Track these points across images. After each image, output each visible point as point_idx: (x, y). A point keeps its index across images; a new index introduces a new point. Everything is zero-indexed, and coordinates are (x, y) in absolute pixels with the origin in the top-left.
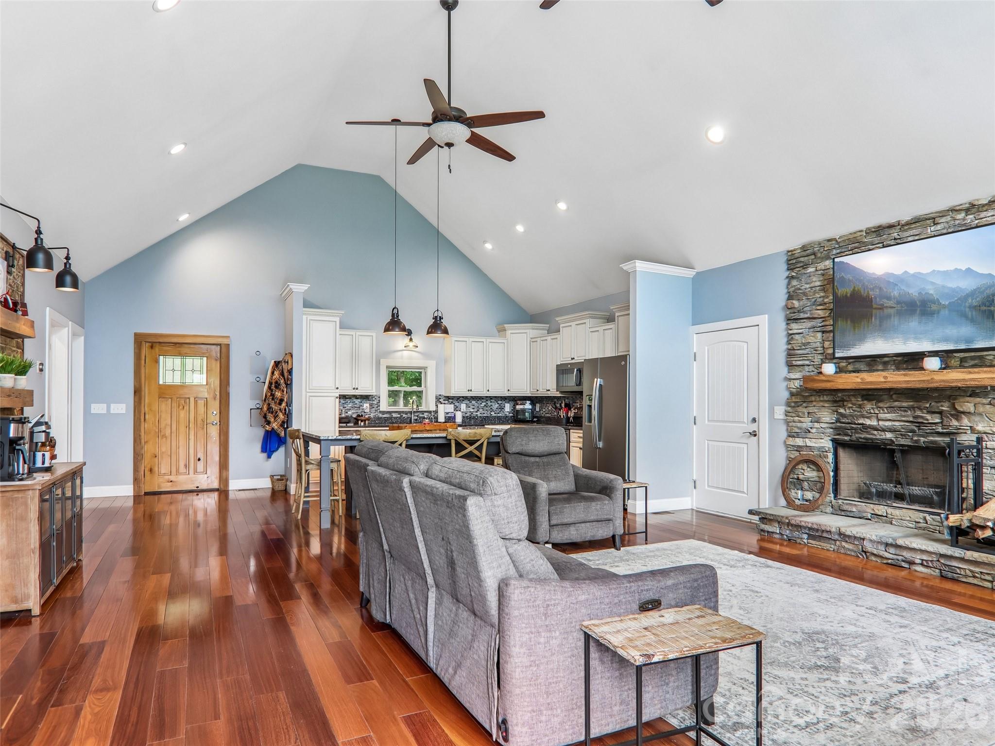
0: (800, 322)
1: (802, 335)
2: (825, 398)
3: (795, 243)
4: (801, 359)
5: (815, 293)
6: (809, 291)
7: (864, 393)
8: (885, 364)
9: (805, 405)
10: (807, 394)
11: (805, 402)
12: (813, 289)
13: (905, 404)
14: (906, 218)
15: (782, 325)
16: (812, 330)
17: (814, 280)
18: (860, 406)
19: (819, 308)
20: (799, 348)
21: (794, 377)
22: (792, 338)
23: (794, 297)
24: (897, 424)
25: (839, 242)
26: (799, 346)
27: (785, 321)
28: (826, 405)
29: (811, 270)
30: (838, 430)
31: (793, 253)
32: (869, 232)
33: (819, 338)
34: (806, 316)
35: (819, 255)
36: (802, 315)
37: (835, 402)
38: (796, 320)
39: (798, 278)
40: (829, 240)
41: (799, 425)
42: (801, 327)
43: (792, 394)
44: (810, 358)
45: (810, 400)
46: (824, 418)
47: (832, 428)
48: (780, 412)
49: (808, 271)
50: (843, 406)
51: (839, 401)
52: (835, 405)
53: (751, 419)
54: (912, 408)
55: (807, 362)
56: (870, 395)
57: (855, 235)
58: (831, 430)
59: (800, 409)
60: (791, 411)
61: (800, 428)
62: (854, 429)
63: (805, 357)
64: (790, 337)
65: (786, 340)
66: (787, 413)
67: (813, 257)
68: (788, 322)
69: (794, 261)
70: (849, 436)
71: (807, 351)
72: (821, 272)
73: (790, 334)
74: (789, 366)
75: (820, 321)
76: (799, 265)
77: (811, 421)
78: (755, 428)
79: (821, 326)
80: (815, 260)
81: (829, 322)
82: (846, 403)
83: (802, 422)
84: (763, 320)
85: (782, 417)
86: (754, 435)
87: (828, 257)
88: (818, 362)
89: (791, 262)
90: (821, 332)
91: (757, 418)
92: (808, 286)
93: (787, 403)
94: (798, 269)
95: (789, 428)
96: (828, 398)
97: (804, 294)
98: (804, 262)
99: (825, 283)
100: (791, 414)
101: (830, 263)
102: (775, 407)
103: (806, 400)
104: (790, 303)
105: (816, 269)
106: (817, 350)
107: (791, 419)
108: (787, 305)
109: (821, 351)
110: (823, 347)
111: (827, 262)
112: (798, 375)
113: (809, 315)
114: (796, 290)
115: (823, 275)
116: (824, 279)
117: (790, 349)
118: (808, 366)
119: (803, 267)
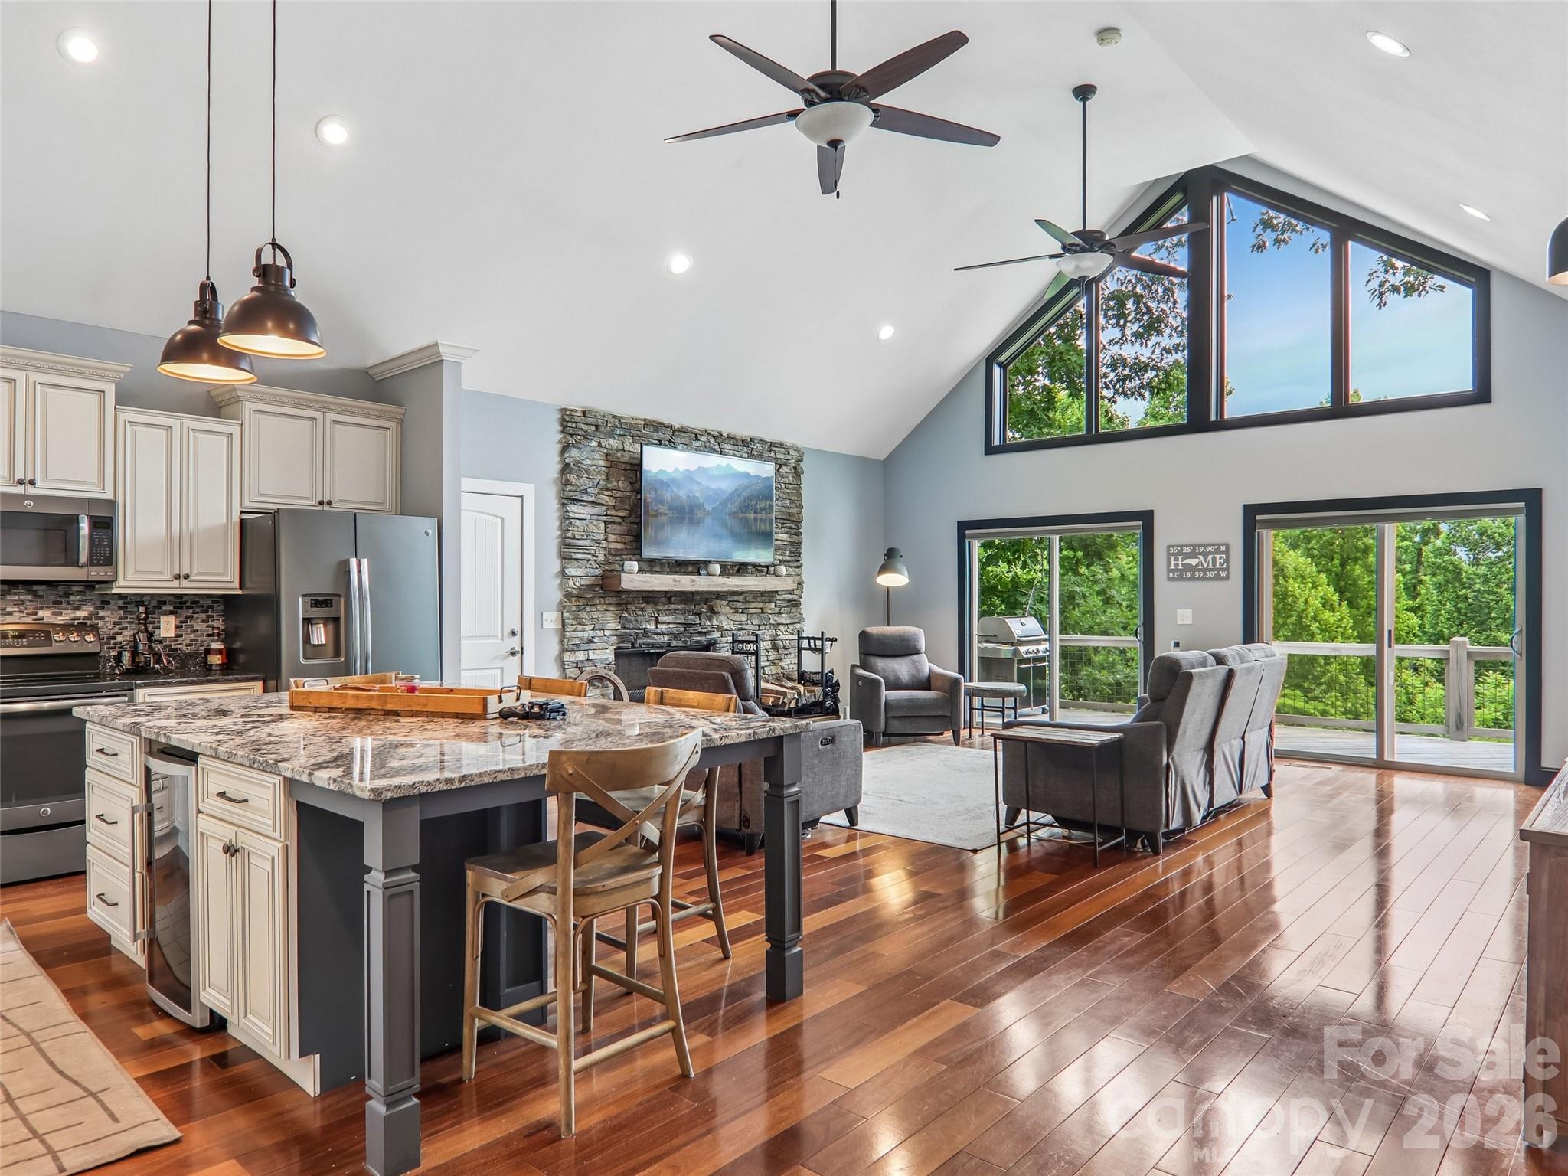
0: (581, 505)
1: (584, 522)
2: (611, 601)
3: (577, 402)
4: (581, 551)
5: (599, 472)
6: (593, 470)
7: (645, 595)
8: (662, 565)
9: (588, 609)
10: (591, 596)
11: (588, 605)
12: (599, 468)
13: (679, 607)
14: (677, 425)
15: (554, 504)
16: (596, 517)
17: (596, 457)
18: (642, 610)
19: (606, 493)
20: (580, 537)
21: (575, 574)
22: (571, 523)
23: (574, 471)
24: (671, 626)
25: (622, 423)
26: (582, 536)
27: (557, 498)
28: (612, 609)
29: (594, 444)
30: (622, 638)
31: (573, 413)
32: (647, 423)
33: (602, 529)
34: (591, 499)
35: (602, 429)
36: (585, 497)
37: (618, 605)
38: (575, 501)
39: (580, 448)
40: (614, 417)
41: (580, 634)
42: (583, 512)
43: (568, 596)
44: (592, 551)
45: (595, 603)
46: (609, 625)
47: (616, 636)
48: (551, 619)
49: (592, 445)
50: (627, 610)
51: (624, 604)
52: (620, 608)
53: (507, 631)
54: (684, 612)
55: (589, 557)
56: (649, 598)
57: (636, 422)
58: (615, 638)
59: (583, 614)
60: (570, 617)
61: (581, 639)
62: (637, 635)
63: (585, 548)
64: (567, 522)
65: (557, 524)
66: (563, 620)
67: (593, 428)
68: (563, 501)
69: (574, 425)
70: (633, 644)
71: (588, 543)
72: (605, 451)
73: (569, 518)
74: (565, 559)
75: (604, 508)
76: (580, 433)
77: (593, 629)
78: (515, 643)
79: (606, 515)
80: (598, 433)
81: (614, 513)
82: (629, 606)
83: (583, 630)
84: (528, 490)
85: (553, 626)
86: (513, 653)
87: (611, 435)
88: (601, 557)
89: (569, 424)
90: (605, 522)
91: (518, 629)
92: (590, 462)
93: (562, 607)
94: (579, 437)
95: (566, 640)
96: (613, 601)
97: (588, 471)
98: (586, 431)
99: (609, 465)
100: (570, 621)
101: (614, 443)
102: (544, 613)
103: (589, 602)
104: (572, 477)
105: (600, 445)
106: (600, 543)
107: (569, 628)
108: (567, 480)
109: (604, 544)
110: (606, 539)
111: (611, 441)
112: (580, 572)
113: (592, 499)
114: (577, 463)
115: (607, 455)
116: (607, 460)
117: (569, 538)
118: (588, 560)
119: (585, 437)
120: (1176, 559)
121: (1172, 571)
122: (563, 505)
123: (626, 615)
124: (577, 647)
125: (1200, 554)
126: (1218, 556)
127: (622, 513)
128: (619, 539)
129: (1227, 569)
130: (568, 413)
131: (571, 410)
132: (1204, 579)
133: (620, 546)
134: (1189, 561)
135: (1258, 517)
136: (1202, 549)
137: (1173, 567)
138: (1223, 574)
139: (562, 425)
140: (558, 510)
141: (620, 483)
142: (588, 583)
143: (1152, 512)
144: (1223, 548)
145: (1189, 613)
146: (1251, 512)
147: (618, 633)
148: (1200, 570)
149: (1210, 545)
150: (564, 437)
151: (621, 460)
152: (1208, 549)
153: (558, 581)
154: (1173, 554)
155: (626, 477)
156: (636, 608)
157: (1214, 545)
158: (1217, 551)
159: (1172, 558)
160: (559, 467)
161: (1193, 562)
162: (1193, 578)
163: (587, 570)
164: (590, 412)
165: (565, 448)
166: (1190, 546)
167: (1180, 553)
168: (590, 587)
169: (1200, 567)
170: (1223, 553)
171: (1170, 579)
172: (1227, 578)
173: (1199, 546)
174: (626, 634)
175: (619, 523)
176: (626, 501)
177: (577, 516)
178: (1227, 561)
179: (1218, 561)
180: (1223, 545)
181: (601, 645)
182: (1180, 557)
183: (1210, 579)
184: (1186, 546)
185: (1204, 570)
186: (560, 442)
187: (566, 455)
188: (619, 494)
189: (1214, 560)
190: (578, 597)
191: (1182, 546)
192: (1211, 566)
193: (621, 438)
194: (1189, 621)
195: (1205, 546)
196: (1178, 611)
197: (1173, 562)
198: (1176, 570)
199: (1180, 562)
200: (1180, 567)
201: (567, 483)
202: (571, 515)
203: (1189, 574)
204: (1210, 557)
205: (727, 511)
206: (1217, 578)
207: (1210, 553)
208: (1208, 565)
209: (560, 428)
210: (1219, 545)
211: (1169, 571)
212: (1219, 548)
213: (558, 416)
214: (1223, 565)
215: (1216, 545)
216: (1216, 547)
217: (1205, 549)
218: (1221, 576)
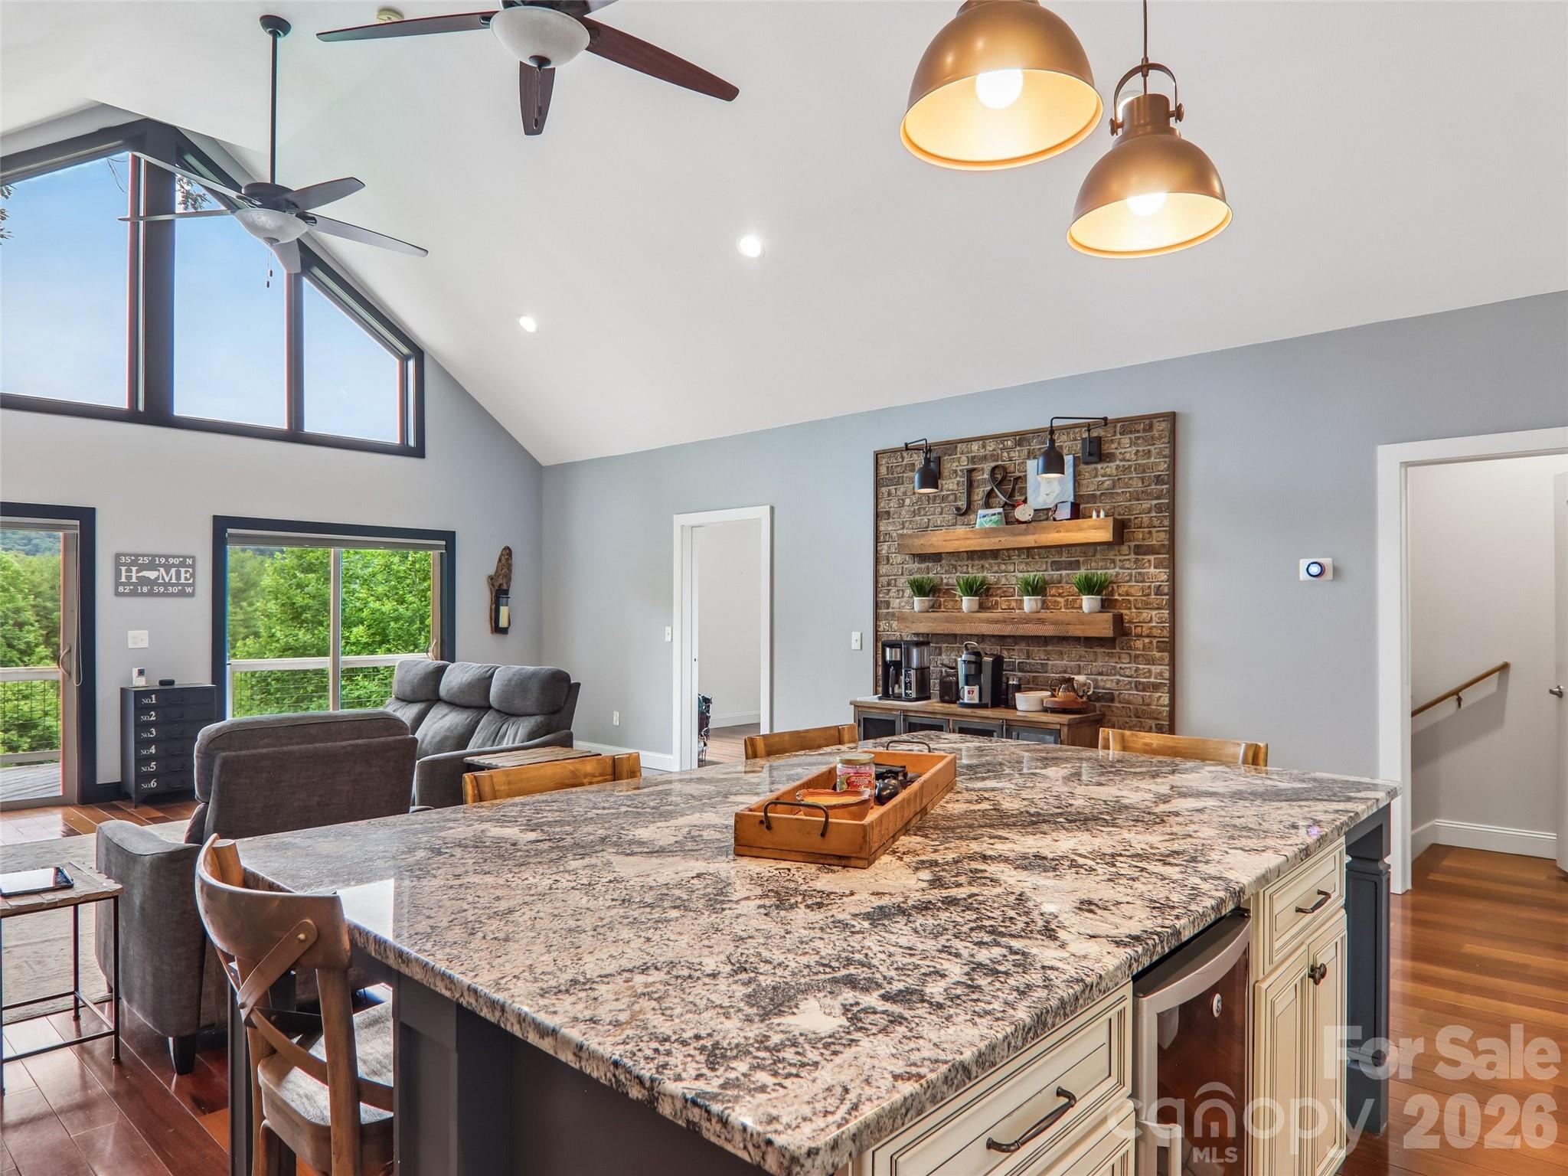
120: (129, 571)
121: (123, 584)
125: (161, 566)
126: (183, 570)
129: (193, 585)
132: (165, 595)
134: (145, 573)
135: (230, 531)
136: (163, 560)
137: (123, 579)
138: (189, 590)
143: (92, 510)
144: (189, 561)
145: (144, 634)
146: (222, 525)
148: (160, 585)
149: (174, 557)
152: (171, 561)
154: (124, 564)
157: (178, 557)
158: (183, 564)
159: (123, 568)
161: (152, 575)
162: (151, 594)
166: (148, 556)
167: (134, 563)
169: (160, 581)
170: (189, 566)
171: (117, 594)
172: (192, 595)
173: (160, 556)
178: (193, 575)
179: (183, 575)
180: (190, 557)
182: (134, 569)
183: (173, 595)
184: (143, 556)
185: (166, 585)
189: (178, 574)
191: (137, 556)
192: (174, 581)
194: (145, 644)
195: (167, 557)
196: (130, 633)
197: (124, 574)
198: (129, 584)
199: (134, 574)
200: (134, 580)
203: (145, 589)
204: (173, 570)
206: (182, 594)
207: (173, 565)
208: (171, 579)
210: (185, 557)
211: (118, 584)
212: (184, 561)
214: (189, 580)
215: (181, 557)
216: (181, 559)
217: (167, 560)
218: (184, 592)
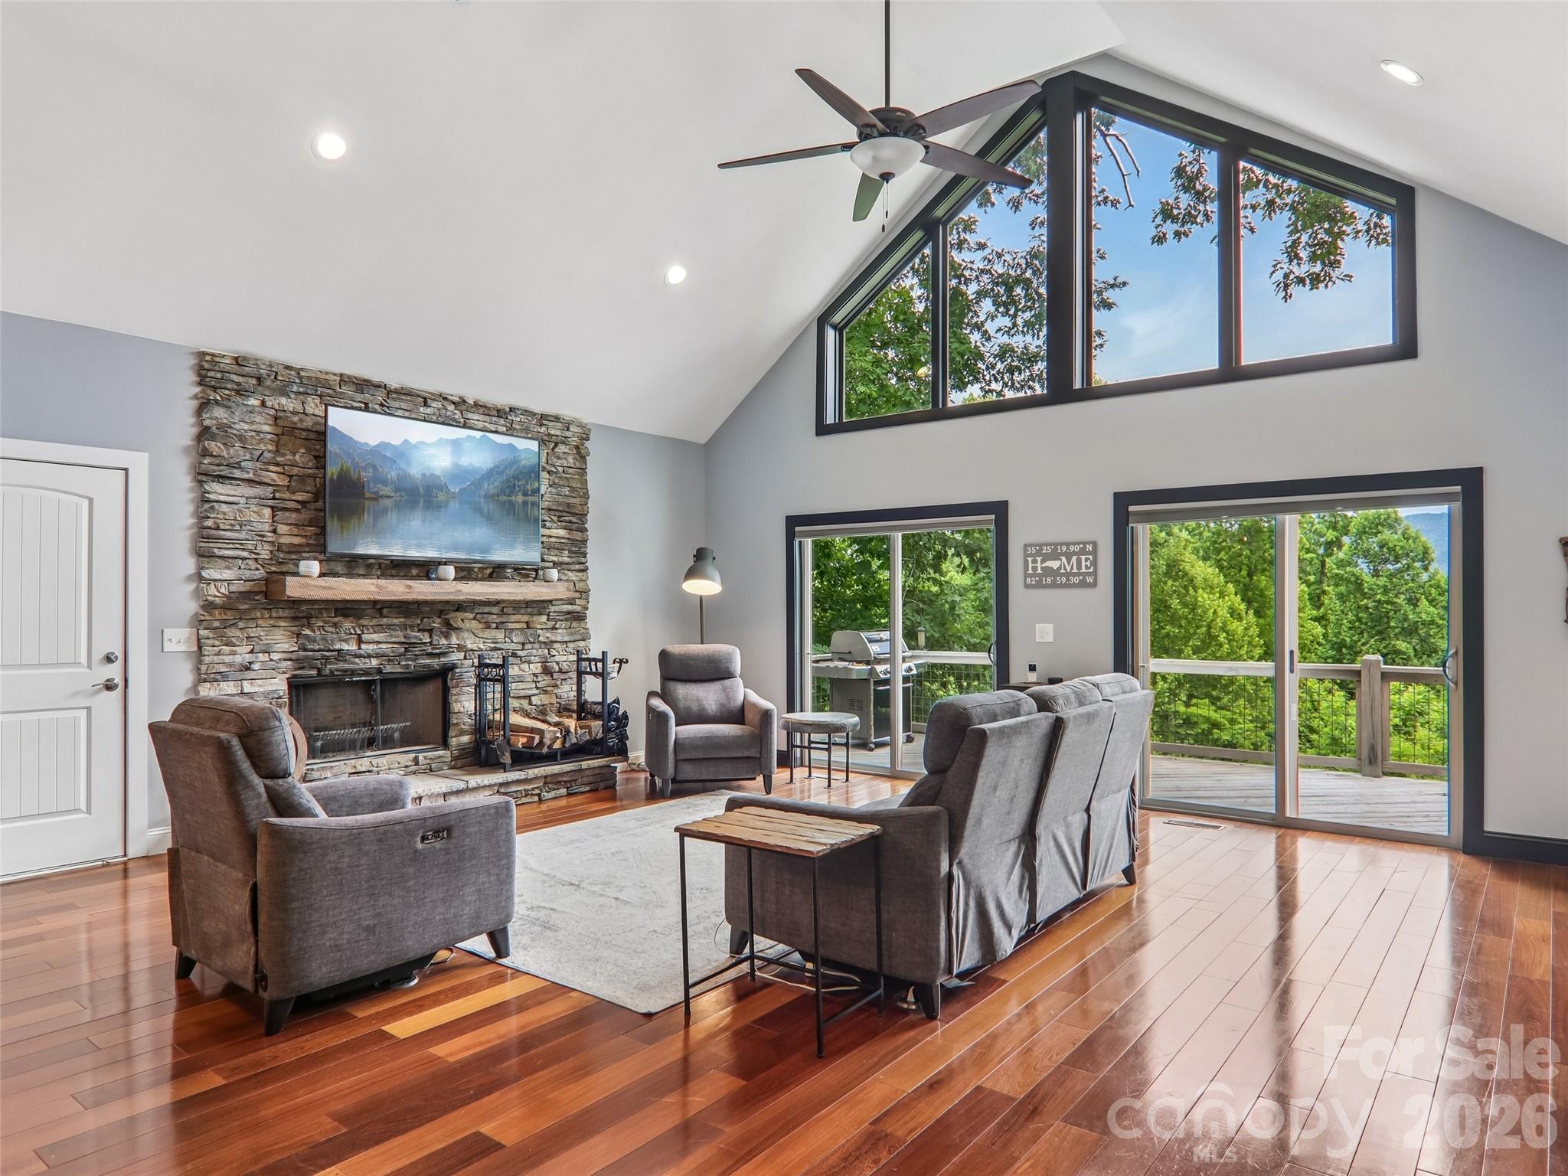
0: (231, 484)
1: (236, 507)
2: (281, 613)
3: (225, 343)
4: (231, 546)
5: (261, 441)
6: (252, 437)
7: (340, 605)
8: (369, 566)
9: (241, 624)
10: (246, 607)
11: (241, 619)
12: (262, 435)
13: (396, 621)
14: (394, 384)
15: (183, 481)
16: (256, 501)
17: (256, 420)
18: (335, 625)
19: (272, 468)
20: (228, 527)
21: (219, 577)
22: (212, 508)
23: (218, 438)
24: (384, 646)
25: (303, 377)
26: (232, 525)
27: (189, 474)
28: (283, 624)
29: (254, 402)
30: (300, 663)
31: (217, 359)
32: (344, 379)
33: (267, 516)
34: (245, 476)
35: (268, 383)
36: (237, 474)
37: (294, 619)
38: (220, 478)
39: (230, 407)
40: (287, 367)
41: (228, 659)
42: (233, 493)
43: (209, 606)
44: (250, 547)
45: (253, 616)
46: (277, 645)
47: (290, 660)
48: (180, 639)
49: (250, 403)
50: (309, 626)
51: (304, 617)
52: (297, 623)
53: (99, 654)
54: (404, 627)
55: (245, 554)
56: (347, 609)
57: (327, 377)
58: (289, 663)
59: (233, 633)
60: (211, 635)
61: (230, 665)
62: (327, 658)
63: (239, 543)
64: (207, 506)
65: (190, 508)
66: (199, 640)
67: (254, 381)
68: (199, 477)
69: (219, 375)
70: (319, 670)
71: (243, 535)
72: (272, 412)
73: (209, 501)
74: (204, 556)
75: (271, 489)
76: (229, 386)
77: (252, 652)
78: (114, 672)
79: (274, 498)
80: (260, 389)
81: (287, 495)
82: (313, 621)
83: (234, 653)
84: (139, 462)
85: (182, 648)
86: (109, 686)
87: (283, 392)
88: (265, 554)
89: (211, 374)
90: (272, 508)
91: (119, 652)
92: (246, 427)
93: (198, 622)
94: (227, 392)
95: (204, 668)
96: (287, 613)
97: (241, 438)
98: (239, 384)
99: (279, 431)
100: (210, 642)
101: (288, 403)
102: (165, 630)
103: (243, 615)
104: (214, 446)
105: (263, 404)
106: (263, 536)
107: (207, 650)
108: (205, 449)
109: (270, 537)
110: (274, 531)
111: (283, 401)
112: (228, 574)
113: (251, 476)
114: (223, 427)
115: (276, 418)
116: (276, 425)
117: (210, 528)
118: (244, 559)
119: (238, 392)
120: (1035, 561)
121: (1031, 576)
122: (200, 482)
123: (307, 632)
124: (224, 677)
125: (1063, 554)
126: (1083, 558)
127: (299, 497)
128: (295, 531)
129: (1095, 573)
130: (208, 358)
131: (213, 355)
132: (1067, 586)
133: (297, 540)
134: (1049, 564)
135: (1131, 508)
136: (1064, 548)
137: (1030, 571)
138: (1090, 579)
139: (199, 375)
140: (191, 490)
141: (297, 457)
142: (242, 589)
143: (1006, 502)
144: (1089, 548)
145: (1049, 628)
146: (1123, 501)
147: (294, 656)
148: (1062, 575)
149: (1074, 544)
150: (203, 391)
151: (299, 425)
152: (1072, 548)
153: (192, 586)
154: (1030, 555)
155: (308, 449)
156: (325, 622)
157: (1079, 543)
158: (1083, 551)
159: (1030, 559)
160: (194, 431)
161: (1054, 564)
162: (1054, 585)
163: (240, 572)
164: (245, 358)
165: (204, 406)
166: (1051, 544)
167: (1039, 553)
168: (245, 595)
169: (1063, 571)
170: (1089, 553)
171: (1027, 586)
172: (1094, 585)
173: (1061, 544)
174: (307, 657)
175: (297, 510)
176: (310, 481)
177: (222, 498)
178: (1094, 563)
179: (1083, 563)
180: (1089, 543)
181: (262, 673)
182: (1039, 559)
183: (1074, 586)
184: (1046, 545)
185: (1068, 575)
186: (195, 397)
187: (204, 416)
188: (295, 471)
189: (1079, 562)
190: (224, 608)
191: (1041, 545)
192: (1075, 570)
193: (301, 397)
194: (1050, 638)
195: (1068, 545)
196: (1037, 625)
197: (1030, 565)
198: (1034, 575)
199: (1039, 565)
200: (1039, 571)
201: (205, 453)
202: (212, 497)
203: (1049, 580)
204: (1074, 558)
205: (482, 492)
206: (1083, 584)
207: (1074, 553)
208: (1072, 568)
209: (195, 378)
210: (1085, 543)
211: (1026, 576)
212: (1085, 547)
213: (193, 361)
214: (1089, 568)
215: (1081, 543)
216: (1081, 546)
217: (1068, 548)
218: (1087, 583)
